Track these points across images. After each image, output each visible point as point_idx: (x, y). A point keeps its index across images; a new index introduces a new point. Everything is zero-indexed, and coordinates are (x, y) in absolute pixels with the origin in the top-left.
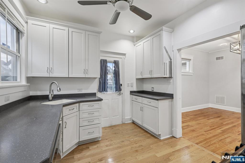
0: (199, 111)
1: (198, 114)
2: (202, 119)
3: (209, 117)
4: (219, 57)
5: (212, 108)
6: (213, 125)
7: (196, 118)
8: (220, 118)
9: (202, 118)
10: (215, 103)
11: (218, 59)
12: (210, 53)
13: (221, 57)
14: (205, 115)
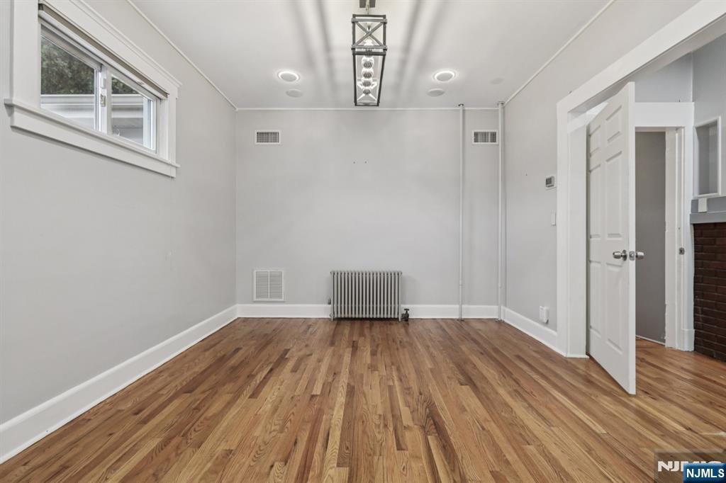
0: (206, 350)
1: (204, 374)
2: (229, 405)
3: (251, 377)
4: (267, 133)
5: (246, 320)
6: (288, 424)
7: (197, 409)
8: (290, 364)
9: (228, 397)
10: (255, 299)
11: (263, 137)
12: (237, 109)
13: (271, 133)
14: (234, 369)
